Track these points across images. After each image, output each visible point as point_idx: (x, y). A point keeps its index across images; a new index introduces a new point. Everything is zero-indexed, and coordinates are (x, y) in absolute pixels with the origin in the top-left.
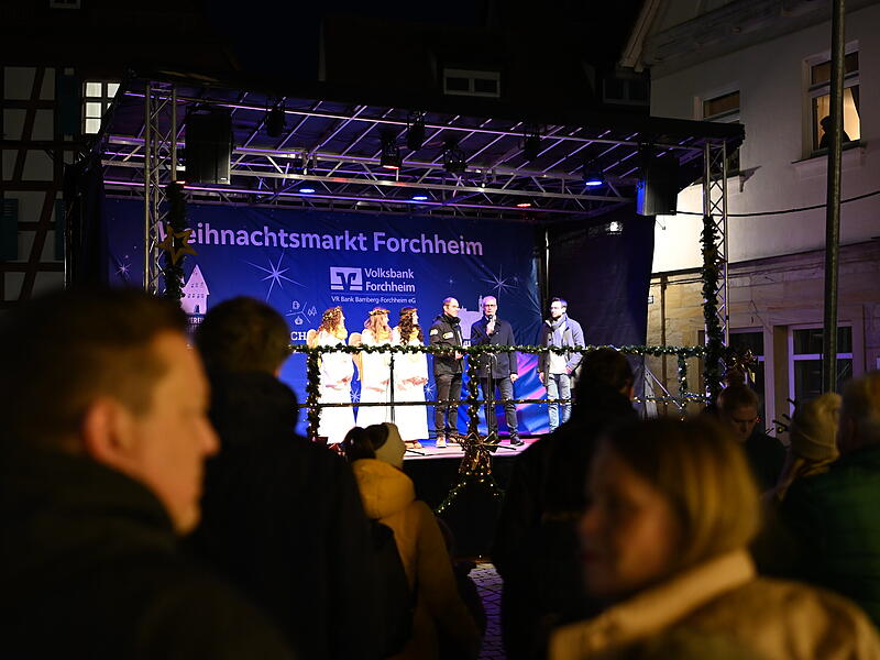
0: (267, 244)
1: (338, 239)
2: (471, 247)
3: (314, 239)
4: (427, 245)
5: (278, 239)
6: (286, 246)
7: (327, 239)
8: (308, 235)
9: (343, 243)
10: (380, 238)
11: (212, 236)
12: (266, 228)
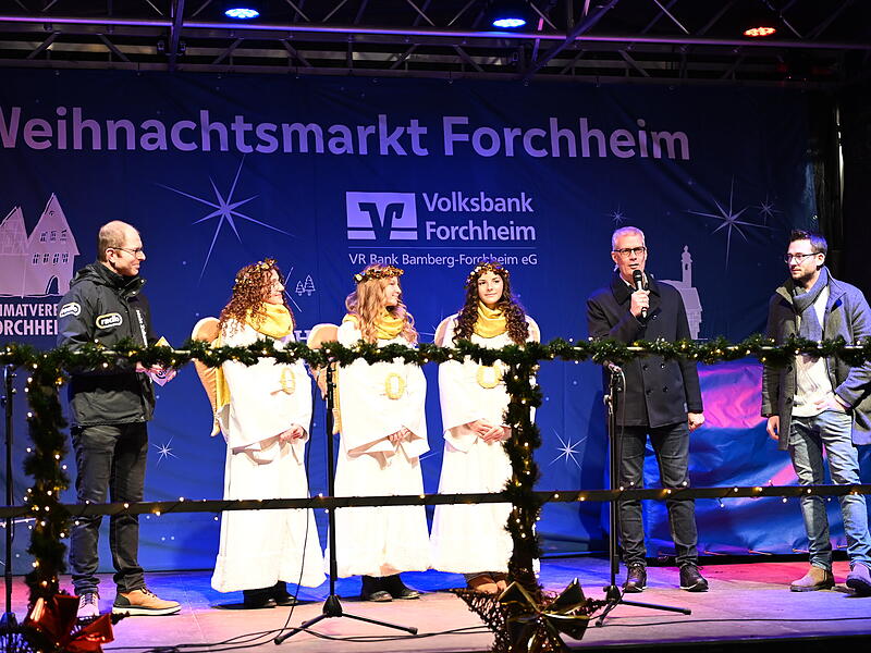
0: (206, 147)
1: (363, 133)
2: (663, 143)
3: (311, 135)
4: (563, 141)
5: (232, 135)
6: (249, 149)
7: (339, 134)
8: (297, 126)
9: (373, 141)
10: (456, 129)
11: (87, 133)
12: (204, 114)
